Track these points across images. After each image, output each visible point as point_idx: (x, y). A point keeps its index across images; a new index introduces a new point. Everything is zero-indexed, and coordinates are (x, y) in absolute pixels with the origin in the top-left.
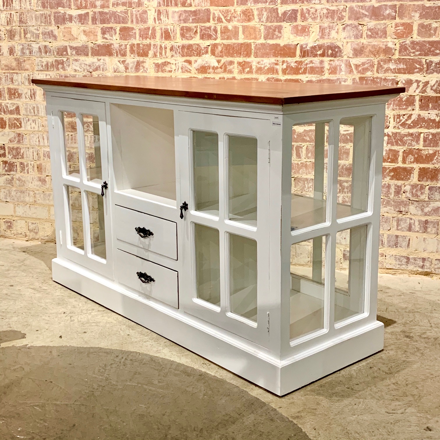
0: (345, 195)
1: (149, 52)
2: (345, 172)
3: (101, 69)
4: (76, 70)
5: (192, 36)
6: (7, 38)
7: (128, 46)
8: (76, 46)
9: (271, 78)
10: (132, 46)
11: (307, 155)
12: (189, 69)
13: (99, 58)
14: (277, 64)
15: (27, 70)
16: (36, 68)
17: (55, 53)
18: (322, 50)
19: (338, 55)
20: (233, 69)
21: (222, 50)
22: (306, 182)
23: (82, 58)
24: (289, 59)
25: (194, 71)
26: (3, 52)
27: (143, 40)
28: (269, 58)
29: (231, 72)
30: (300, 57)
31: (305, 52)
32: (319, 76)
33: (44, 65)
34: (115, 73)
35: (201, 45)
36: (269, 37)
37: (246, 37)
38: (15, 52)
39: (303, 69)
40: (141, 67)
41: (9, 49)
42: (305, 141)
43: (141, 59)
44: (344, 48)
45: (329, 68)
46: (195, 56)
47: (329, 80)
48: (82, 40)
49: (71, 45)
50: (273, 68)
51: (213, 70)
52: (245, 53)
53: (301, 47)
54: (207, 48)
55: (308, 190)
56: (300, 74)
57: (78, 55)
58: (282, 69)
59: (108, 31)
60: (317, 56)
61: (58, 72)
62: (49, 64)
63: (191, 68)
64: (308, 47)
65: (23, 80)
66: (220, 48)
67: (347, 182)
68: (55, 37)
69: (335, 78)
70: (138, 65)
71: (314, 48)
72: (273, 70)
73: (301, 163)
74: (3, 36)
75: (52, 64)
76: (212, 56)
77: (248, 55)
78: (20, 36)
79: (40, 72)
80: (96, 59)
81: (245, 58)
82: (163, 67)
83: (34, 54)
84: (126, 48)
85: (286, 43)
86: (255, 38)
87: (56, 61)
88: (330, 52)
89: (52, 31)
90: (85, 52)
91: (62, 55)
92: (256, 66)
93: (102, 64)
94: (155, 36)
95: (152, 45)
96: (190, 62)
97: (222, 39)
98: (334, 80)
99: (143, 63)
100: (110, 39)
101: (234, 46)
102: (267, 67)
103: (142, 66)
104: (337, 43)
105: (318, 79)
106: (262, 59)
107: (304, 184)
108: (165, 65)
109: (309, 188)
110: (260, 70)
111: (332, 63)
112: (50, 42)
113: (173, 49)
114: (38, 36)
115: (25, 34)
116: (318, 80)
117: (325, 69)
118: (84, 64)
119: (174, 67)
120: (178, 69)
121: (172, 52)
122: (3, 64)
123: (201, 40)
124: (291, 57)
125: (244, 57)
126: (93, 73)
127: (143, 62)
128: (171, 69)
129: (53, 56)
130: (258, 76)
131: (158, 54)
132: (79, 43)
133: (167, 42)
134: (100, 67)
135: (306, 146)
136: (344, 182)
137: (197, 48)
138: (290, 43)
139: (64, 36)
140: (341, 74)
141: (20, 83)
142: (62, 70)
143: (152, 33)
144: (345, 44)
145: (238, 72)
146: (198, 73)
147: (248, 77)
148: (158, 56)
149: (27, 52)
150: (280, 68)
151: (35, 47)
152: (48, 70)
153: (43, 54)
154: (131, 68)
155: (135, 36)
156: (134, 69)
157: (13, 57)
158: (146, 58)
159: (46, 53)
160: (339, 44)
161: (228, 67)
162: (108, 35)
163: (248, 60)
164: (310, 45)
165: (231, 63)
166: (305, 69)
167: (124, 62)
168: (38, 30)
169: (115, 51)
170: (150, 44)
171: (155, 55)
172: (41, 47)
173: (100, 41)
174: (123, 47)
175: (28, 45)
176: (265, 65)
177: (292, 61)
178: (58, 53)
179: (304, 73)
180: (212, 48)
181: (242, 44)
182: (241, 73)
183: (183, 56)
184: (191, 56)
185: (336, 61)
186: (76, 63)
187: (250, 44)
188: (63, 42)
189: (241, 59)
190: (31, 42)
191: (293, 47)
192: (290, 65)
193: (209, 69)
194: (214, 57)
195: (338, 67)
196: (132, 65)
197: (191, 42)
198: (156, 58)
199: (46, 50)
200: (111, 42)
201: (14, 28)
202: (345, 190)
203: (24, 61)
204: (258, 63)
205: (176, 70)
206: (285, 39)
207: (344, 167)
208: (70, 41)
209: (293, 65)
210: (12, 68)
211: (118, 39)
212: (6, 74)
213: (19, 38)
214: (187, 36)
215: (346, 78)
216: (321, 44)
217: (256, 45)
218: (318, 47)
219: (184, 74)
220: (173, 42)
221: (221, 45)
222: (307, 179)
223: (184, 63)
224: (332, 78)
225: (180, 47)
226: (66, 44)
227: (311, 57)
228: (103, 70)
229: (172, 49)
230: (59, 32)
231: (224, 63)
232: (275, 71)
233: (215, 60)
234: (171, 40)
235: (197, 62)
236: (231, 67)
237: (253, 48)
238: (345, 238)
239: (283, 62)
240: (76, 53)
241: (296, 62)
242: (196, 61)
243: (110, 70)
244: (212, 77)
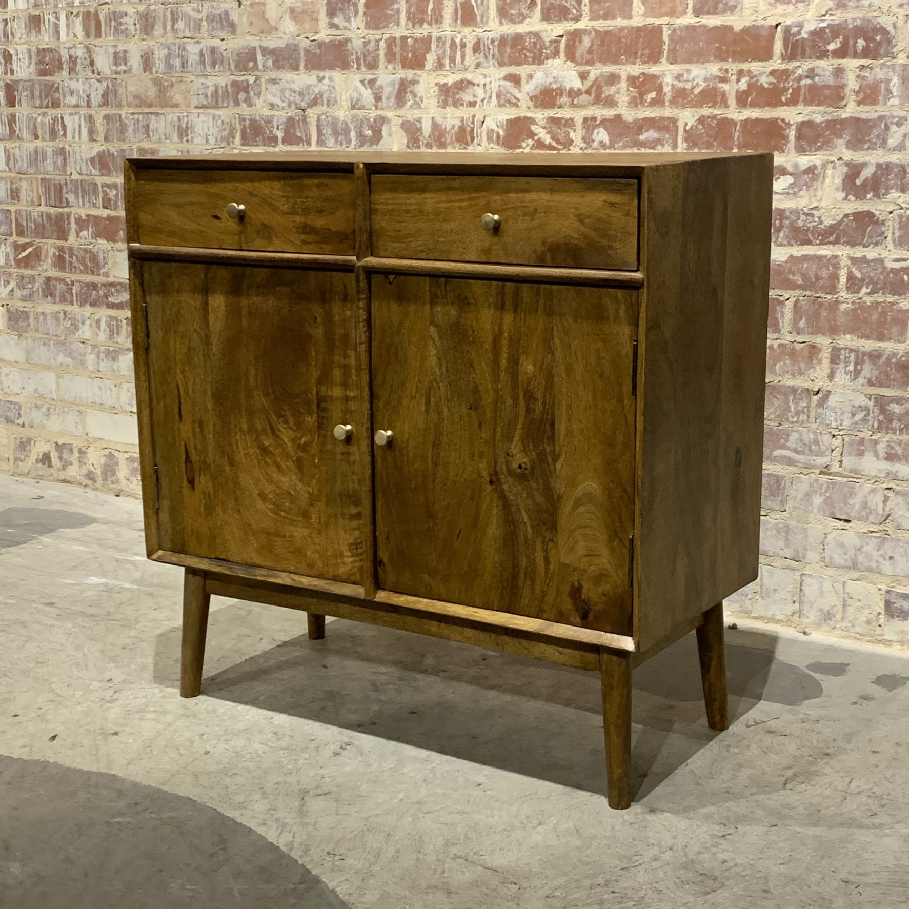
0: (895, 437)
1: (427, 56)
2: (894, 374)
3: (325, 102)
4: (272, 106)
5: (522, 14)
6: (138, 33)
7: (382, 44)
8: (275, 46)
9: (709, 117)
10: (391, 42)
11: (795, 322)
12: (515, 98)
13: (322, 74)
14: (724, 80)
15: (176, 106)
16: (194, 102)
17: (232, 67)
18: (841, 38)
19: (882, 51)
20: (617, 96)
21: (590, 47)
22: (791, 398)
23: (286, 76)
24: (755, 66)
25: (525, 101)
26: (131, 66)
27: (413, 26)
28: (706, 65)
29: (611, 102)
30: (783, 60)
31: (795, 45)
32: (830, 109)
33: (209, 95)
34: (354, 111)
35: (543, 35)
36: (706, 9)
37: (651, 12)
38: (154, 64)
39: (790, 91)
40: (409, 96)
41: (142, 56)
42: (793, 286)
43: (410, 74)
44: (899, 31)
45: (857, 89)
46: (528, 64)
47: (857, 120)
48: (287, 31)
49: (264, 44)
50: (715, 89)
51: (570, 100)
52: (647, 52)
53: (787, 30)
54: (556, 42)
55: (795, 419)
56: (783, 104)
57: (278, 68)
58: (737, 92)
59: (341, 9)
60: (827, 57)
61: (237, 110)
62: (220, 92)
63: (518, 95)
64: (803, 32)
65: (169, 129)
66: (587, 42)
67: (898, 401)
68: (232, 27)
69: (874, 116)
70: (403, 90)
71: (818, 34)
72: (715, 96)
73: (780, 345)
74: (132, 28)
75: (227, 90)
76: (569, 62)
77: (654, 58)
78: (165, 28)
79: (201, 111)
80: (314, 77)
81: (646, 66)
82: (458, 93)
83: (190, 68)
84: (378, 49)
85: (748, 23)
86: (672, 13)
87: (234, 83)
88: (861, 43)
89: (227, 13)
90: (291, 61)
91: (245, 69)
92: (673, 85)
93: (326, 88)
94: (442, 17)
95: (434, 39)
96: (515, 80)
97: (591, 19)
98: (868, 120)
99: (414, 84)
100: (345, 28)
101: (622, 35)
102: (701, 88)
103: (411, 92)
104: (879, 20)
105: (830, 118)
106: (687, 66)
107: (787, 402)
108: (460, 89)
109: (798, 413)
110: (681, 97)
111: (867, 74)
112: (223, 40)
113: (480, 49)
114: (200, 25)
115: (174, 21)
116: (828, 122)
117: (847, 91)
118: (290, 89)
119: (480, 92)
120: (490, 98)
121: (477, 54)
122: (131, 93)
123: (545, 23)
124: (761, 60)
125: (644, 63)
126: (309, 111)
127: (414, 82)
128: (475, 99)
129: (228, 73)
130: (677, 111)
131: (447, 62)
132: (280, 41)
133: (467, 30)
134: (321, 96)
135: (793, 300)
136: (891, 402)
137: (535, 44)
138: (760, 23)
139: (251, 23)
140: (889, 103)
141: (163, 137)
142: (244, 105)
143: (433, 9)
144: (900, 23)
145: (630, 103)
146: (536, 107)
147: (653, 115)
148: (447, 67)
149: (177, 63)
150: (730, 89)
151: (193, 50)
152: (216, 107)
153: (209, 69)
154: (388, 98)
155: (398, 19)
156: (393, 100)
157: (151, 77)
158: (419, 72)
159: (214, 64)
160: (886, 21)
161: (604, 89)
162: (341, 17)
163: (654, 70)
164: (810, 27)
165: (613, 79)
166: (796, 91)
167: (372, 82)
168: (199, 11)
169: (354, 57)
170: (430, 37)
171: (440, 65)
172: (204, 52)
173: (324, 34)
174: (371, 47)
175: (179, 49)
176: (695, 83)
177: (763, 72)
178: (237, 66)
179: (793, 102)
180: (568, 41)
181: (639, 29)
182: (636, 106)
183: (501, 64)
184: (519, 64)
185: (878, 70)
186: (274, 88)
187: (659, 29)
188: (249, 38)
189: (636, 69)
190: (185, 40)
191: (764, 33)
192: (757, 81)
193: (561, 95)
194: (573, 65)
195: (883, 86)
196: (390, 89)
197: (521, 29)
198: (441, 72)
199: (214, 58)
200: (348, 34)
201: (153, 7)
202: (895, 424)
203: (172, 85)
204: (679, 77)
205: (485, 101)
206: (747, 12)
207: (894, 360)
208: (263, 36)
209: (765, 81)
210: (149, 101)
211: (362, 26)
212: (136, 116)
213: (162, 31)
214: (512, 15)
215: (903, 114)
216: (837, 22)
217: (675, 30)
218: (831, 32)
219: (504, 109)
220: (480, 30)
221: (590, 33)
222: (794, 390)
223: (502, 83)
224: (864, 116)
225: (496, 43)
226: (255, 42)
227: (810, 58)
228: (328, 105)
229: (476, 48)
230: (241, 16)
231: (597, 79)
232: (719, 99)
233: (575, 73)
234: (476, 25)
235: (534, 79)
236: (613, 89)
237: (665, 38)
238: (891, 558)
239: (740, 73)
240: (273, 64)
241: (773, 73)
242: (530, 77)
243: (344, 103)
244: (568, 116)
